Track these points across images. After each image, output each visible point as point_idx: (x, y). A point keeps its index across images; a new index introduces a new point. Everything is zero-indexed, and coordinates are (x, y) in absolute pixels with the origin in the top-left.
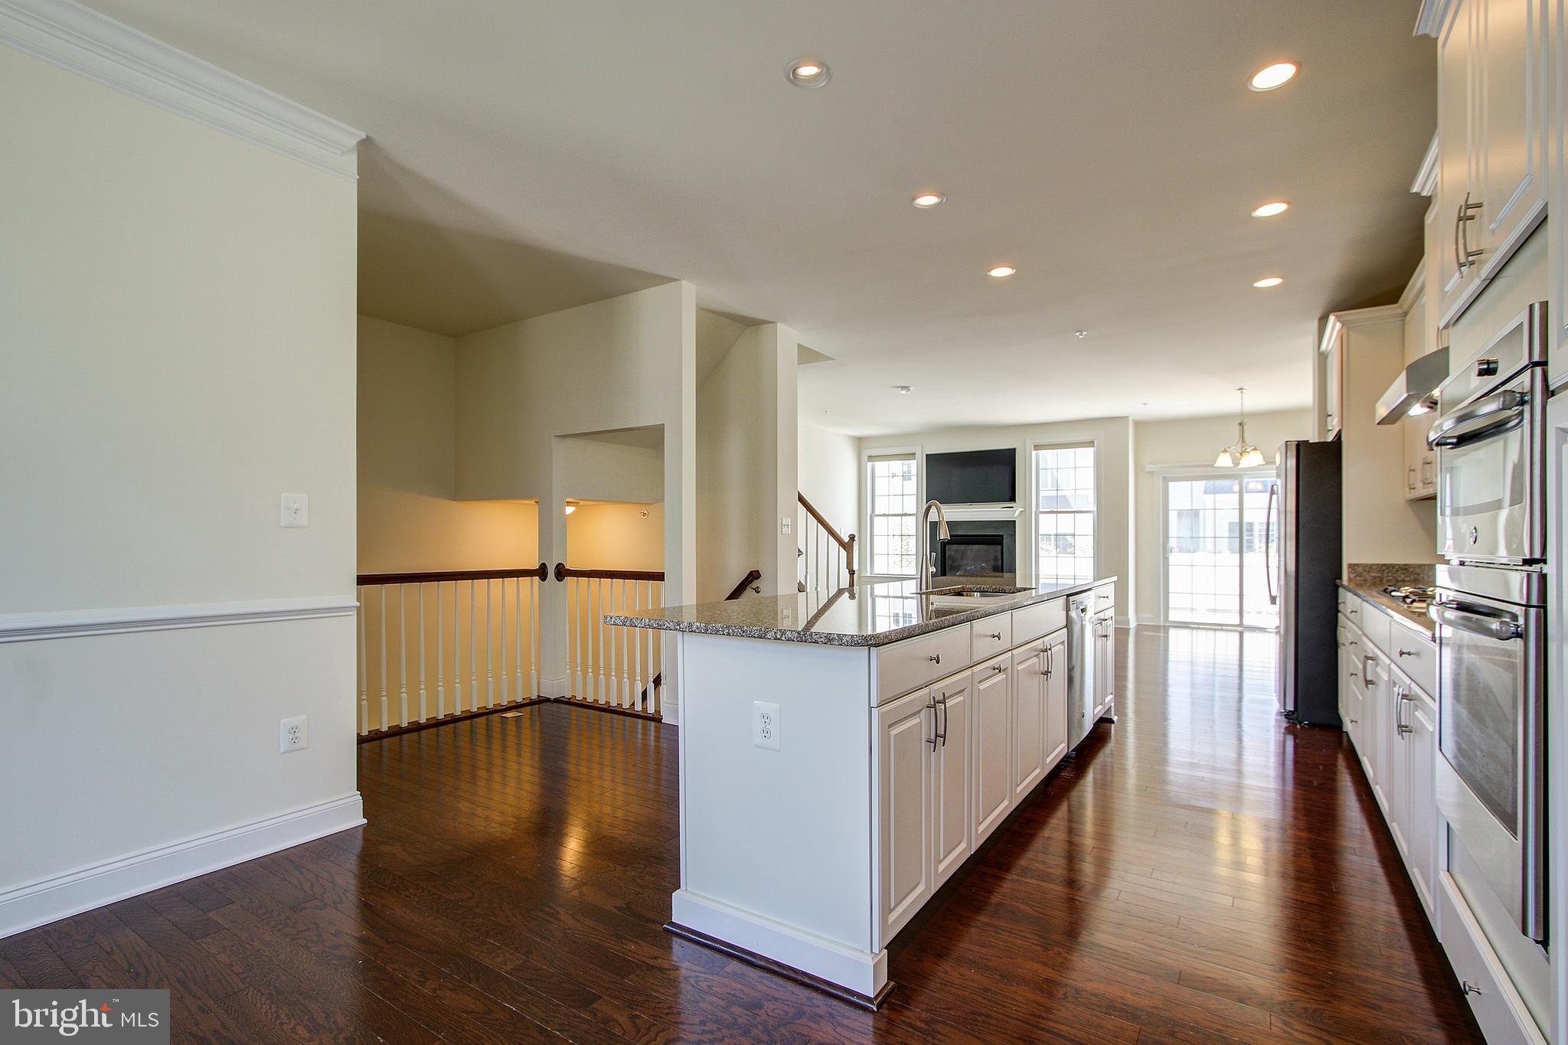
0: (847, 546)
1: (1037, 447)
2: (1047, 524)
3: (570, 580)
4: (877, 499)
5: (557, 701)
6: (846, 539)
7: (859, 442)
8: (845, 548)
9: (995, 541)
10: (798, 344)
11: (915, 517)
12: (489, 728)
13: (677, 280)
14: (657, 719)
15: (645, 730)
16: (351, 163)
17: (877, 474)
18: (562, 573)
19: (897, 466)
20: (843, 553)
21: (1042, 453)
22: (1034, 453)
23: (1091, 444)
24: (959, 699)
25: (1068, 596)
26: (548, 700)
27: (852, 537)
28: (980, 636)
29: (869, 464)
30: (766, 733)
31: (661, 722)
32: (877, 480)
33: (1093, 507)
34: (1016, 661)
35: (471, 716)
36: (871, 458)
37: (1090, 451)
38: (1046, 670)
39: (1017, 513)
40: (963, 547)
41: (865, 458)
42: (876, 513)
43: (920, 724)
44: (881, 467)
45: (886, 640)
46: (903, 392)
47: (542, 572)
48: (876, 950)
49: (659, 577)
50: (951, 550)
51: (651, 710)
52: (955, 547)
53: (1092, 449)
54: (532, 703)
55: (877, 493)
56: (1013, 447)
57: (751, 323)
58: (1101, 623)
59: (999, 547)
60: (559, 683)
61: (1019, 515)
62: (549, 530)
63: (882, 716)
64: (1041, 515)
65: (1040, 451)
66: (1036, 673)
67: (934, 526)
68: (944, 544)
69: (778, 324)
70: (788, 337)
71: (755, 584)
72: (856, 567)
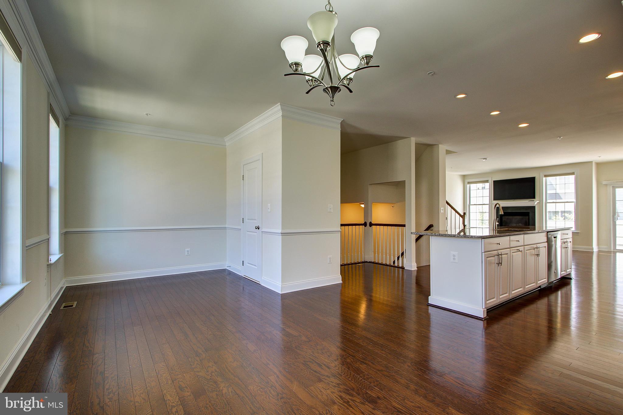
0: (463, 217)
1: (546, 176)
2: (550, 207)
3: (374, 227)
4: (471, 198)
5: (370, 262)
6: (462, 214)
7: (464, 177)
8: (462, 217)
9: (527, 214)
10: (446, 150)
11: (488, 205)
12: (356, 267)
13: (409, 137)
14: (403, 268)
15: (398, 271)
16: (339, 126)
17: (471, 189)
18: (371, 225)
19: (480, 185)
20: (461, 219)
21: (549, 179)
22: (544, 178)
23: (573, 174)
24: (506, 256)
25: (548, 232)
26: (367, 262)
27: (465, 214)
28: (512, 241)
29: (468, 185)
30: (454, 259)
31: (404, 269)
32: (471, 191)
33: (574, 200)
34: (526, 249)
35: (352, 264)
36: (469, 183)
37: (573, 176)
38: (537, 254)
39: (536, 203)
40: (511, 217)
41: (466, 183)
42: (471, 204)
43: (495, 260)
44: (473, 186)
45: (486, 237)
46: (484, 160)
47: (365, 224)
48: (484, 308)
49: (404, 226)
50: (505, 218)
51: (400, 265)
52: (507, 217)
53: (574, 175)
54: (363, 262)
55: (471, 196)
56: (534, 176)
57: (430, 146)
58: (565, 243)
59: (527, 217)
60: (370, 257)
61: (537, 204)
62: (367, 212)
63: (485, 255)
64: (548, 204)
65: (547, 178)
66: (534, 255)
67: (498, 208)
68: (501, 216)
69: (440, 145)
70: (442, 148)
71: (431, 229)
72: (466, 224)
